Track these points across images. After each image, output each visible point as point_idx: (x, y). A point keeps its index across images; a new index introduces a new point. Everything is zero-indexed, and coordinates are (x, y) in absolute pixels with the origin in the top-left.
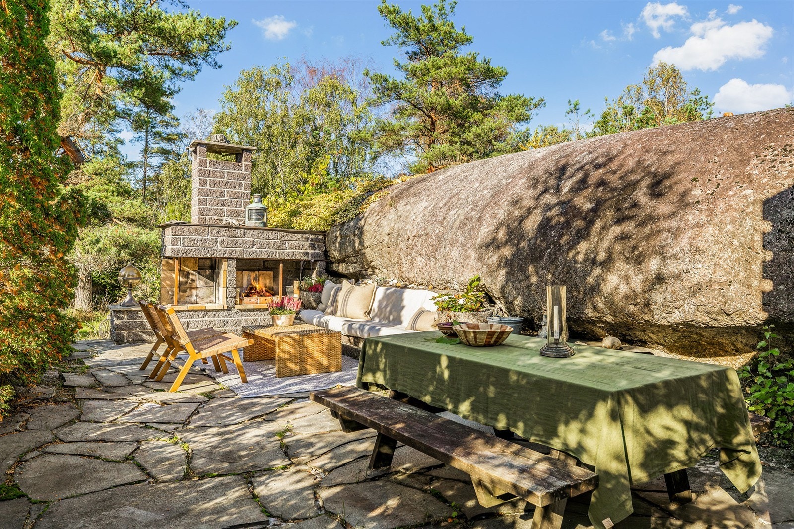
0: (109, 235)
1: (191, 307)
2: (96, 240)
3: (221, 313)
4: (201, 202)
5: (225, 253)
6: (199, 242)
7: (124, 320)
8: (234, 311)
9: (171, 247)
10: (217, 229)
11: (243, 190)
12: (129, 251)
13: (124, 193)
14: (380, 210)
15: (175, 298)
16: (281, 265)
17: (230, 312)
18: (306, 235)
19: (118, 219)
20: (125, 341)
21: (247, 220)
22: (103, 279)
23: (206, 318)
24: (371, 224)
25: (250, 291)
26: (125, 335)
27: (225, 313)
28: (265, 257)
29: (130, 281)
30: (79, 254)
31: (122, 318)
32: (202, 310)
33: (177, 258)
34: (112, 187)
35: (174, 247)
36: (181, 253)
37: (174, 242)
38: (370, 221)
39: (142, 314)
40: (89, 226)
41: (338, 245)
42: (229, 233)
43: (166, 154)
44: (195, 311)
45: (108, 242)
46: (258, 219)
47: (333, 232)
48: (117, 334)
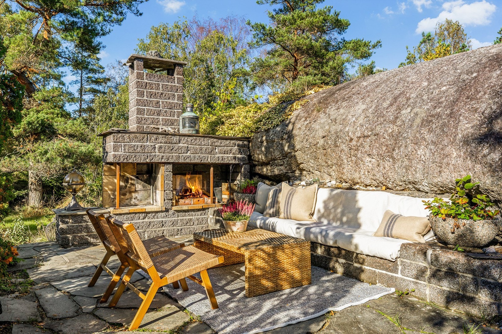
0: (55, 148)
1: (132, 209)
2: (45, 152)
3: (159, 215)
4: (139, 112)
5: (162, 158)
6: (139, 149)
7: (69, 224)
8: (171, 212)
9: (113, 153)
10: (155, 136)
11: (176, 101)
12: (71, 160)
13: (66, 115)
14: (306, 115)
15: (117, 201)
16: (212, 169)
17: (167, 214)
18: (234, 141)
19: (62, 135)
20: (71, 244)
21: (181, 127)
22: (51, 182)
23: (146, 220)
24: (300, 128)
25: (185, 193)
26: (70, 238)
27: (163, 214)
28: (199, 161)
29: (74, 186)
30: (31, 163)
31: (67, 223)
32: (142, 213)
33: (119, 164)
34: (57, 111)
35: (116, 153)
36: (122, 160)
37: (115, 149)
38: (298, 125)
39: (87, 218)
40: (39, 141)
41: (263, 149)
42: (165, 140)
43: (95, 92)
44: (136, 213)
45: (54, 154)
46: (191, 127)
47: (257, 138)
48: (63, 238)
